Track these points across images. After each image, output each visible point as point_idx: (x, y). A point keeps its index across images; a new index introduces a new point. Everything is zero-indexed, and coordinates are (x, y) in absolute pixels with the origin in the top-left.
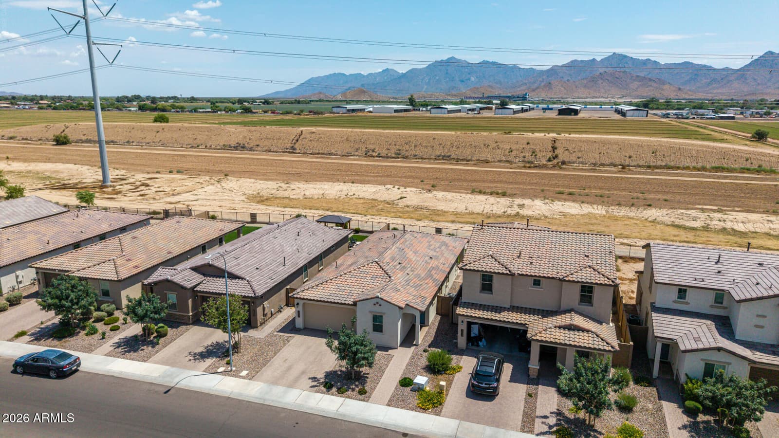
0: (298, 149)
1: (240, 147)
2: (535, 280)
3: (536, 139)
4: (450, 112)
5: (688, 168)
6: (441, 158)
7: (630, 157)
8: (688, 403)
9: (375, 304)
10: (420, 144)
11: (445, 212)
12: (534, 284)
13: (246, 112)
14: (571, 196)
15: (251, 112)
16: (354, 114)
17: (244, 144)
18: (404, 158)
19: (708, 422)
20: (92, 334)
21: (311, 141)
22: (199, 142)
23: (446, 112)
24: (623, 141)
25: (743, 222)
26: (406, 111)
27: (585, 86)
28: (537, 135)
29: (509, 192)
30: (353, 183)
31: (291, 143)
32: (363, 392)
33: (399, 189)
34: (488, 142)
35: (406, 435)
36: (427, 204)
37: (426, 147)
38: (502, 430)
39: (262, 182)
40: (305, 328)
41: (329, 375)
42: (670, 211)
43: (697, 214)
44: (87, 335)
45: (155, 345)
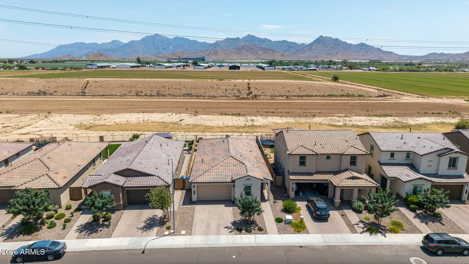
0: (87, 93)
1: (40, 93)
2: (327, 156)
3: (238, 83)
4: (166, 67)
5: (316, 96)
6: (186, 95)
7: (288, 91)
8: (411, 206)
9: (247, 180)
10: (172, 87)
11: (212, 127)
12: (327, 158)
13: (22, 69)
15: (26, 69)
16: (103, 69)
17: (44, 91)
18: (163, 96)
19: (421, 213)
20: (53, 227)
21: (96, 87)
23: (164, 67)
24: (284, 83)
25: (359, 121)
26: (138, 67)
27: (235, 53)
28: (238, 81)
29: (241, 114)
30: (143, 113)
31: (82, 89)
32: (260, 230)
33: (176, 115)
34: (212, 85)
35: (301, 247)
36: (199, 123)
37: (176, 89)
38: (344, 235)
39: (80, 116)
40: (198, 201)
41: (234, 223)
42: (325, 118)
43: (338, 119)
44: (49, 228)
45: (108, 227)
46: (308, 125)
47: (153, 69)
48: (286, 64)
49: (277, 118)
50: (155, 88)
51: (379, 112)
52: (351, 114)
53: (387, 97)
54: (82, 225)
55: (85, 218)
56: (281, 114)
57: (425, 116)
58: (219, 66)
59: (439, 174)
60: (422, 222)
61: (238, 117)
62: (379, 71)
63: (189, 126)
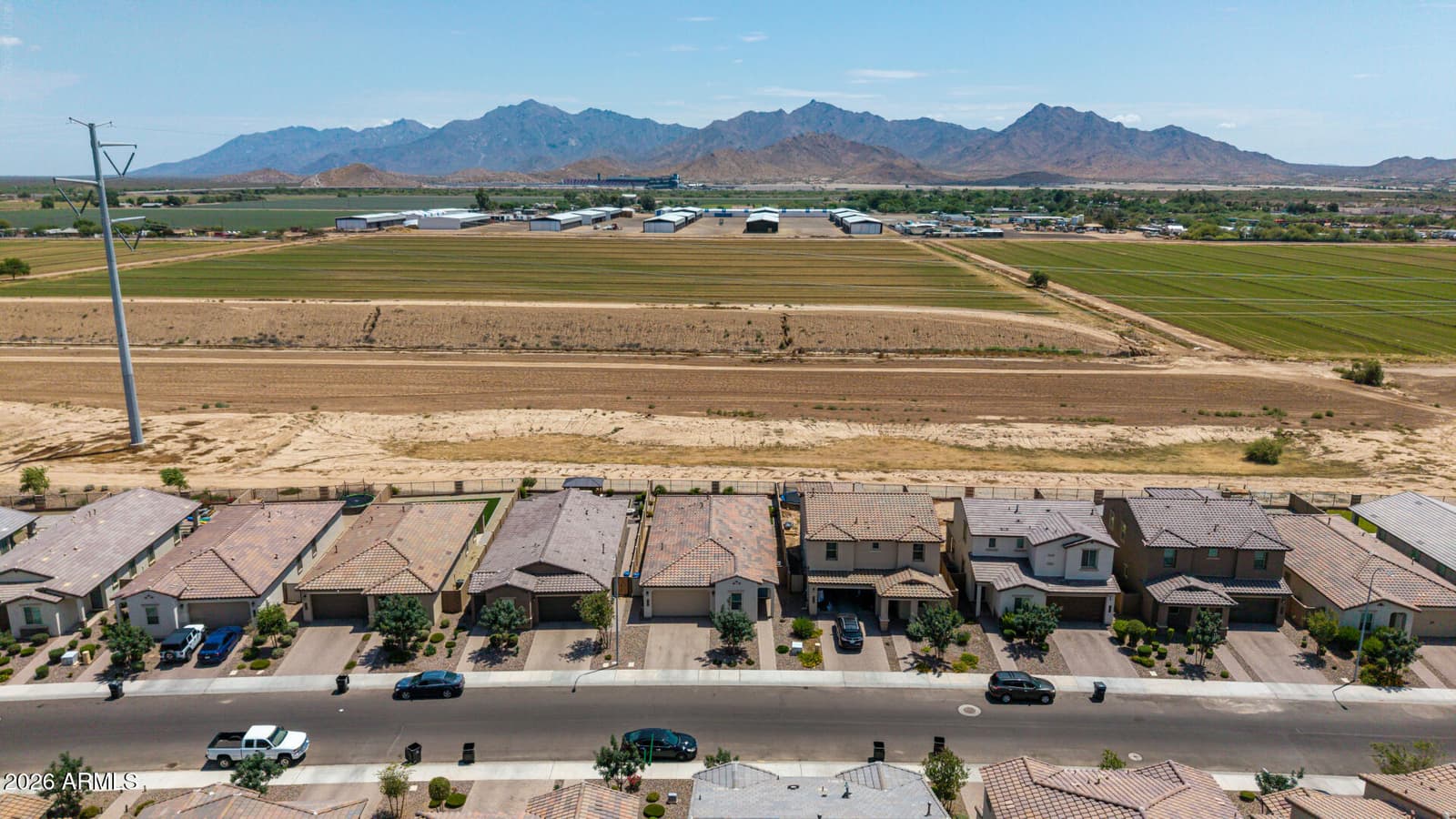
0: (378, 340)
1: (267, 341)
2: (874, 544)
3: (759, 315)
4: (565, 226)
5: (957, 352)
6: (626, 348)
7: (886, 339)
9: (734, 584)
10: (589, 326)
11: (687, 448)
12: (874, 547)
13: (159, 235)
14: (833, 413)
15: (171, 234)
17: (273, 336)
18: (568, 350)
19: (1021, 643)
20: (434, 653)
21: (398, 325)
22: (181, 336)
24: (876, 315)
25: (1028, 437)
26: (481, 222)
27: (771, 161)
28: (758, 307)
29: (756, 410)
30: (529, 408)
31: (364, 331)
32: (750, 663)
33: (604, 414)
34: (691, 321)
35: (806, 688)
36: (657, 438)
37: (599, 331)
38: (877, 673)
39: (385, 417)
40: (653, 617)
41: (711, 653)
42: (951, 426)
43: (981, 428)
44: (427, 655)
45: (515, 655)
46: (907, 446)
47: (525, 233)
48: (920, 208)
49: (837, 424)
50: (548, 329)
51: (1090, 409)
52: (1018, 414)
53: (1139, 359)
54: (475, 652)
55: (477, 642)
56: (850, 415)
57: (1193, 424)
58: (717, 215)
59: (1066, 577)
60: (1011, 655)
61: (746, 423)
62: (1191, 239)
63: (634, 447)
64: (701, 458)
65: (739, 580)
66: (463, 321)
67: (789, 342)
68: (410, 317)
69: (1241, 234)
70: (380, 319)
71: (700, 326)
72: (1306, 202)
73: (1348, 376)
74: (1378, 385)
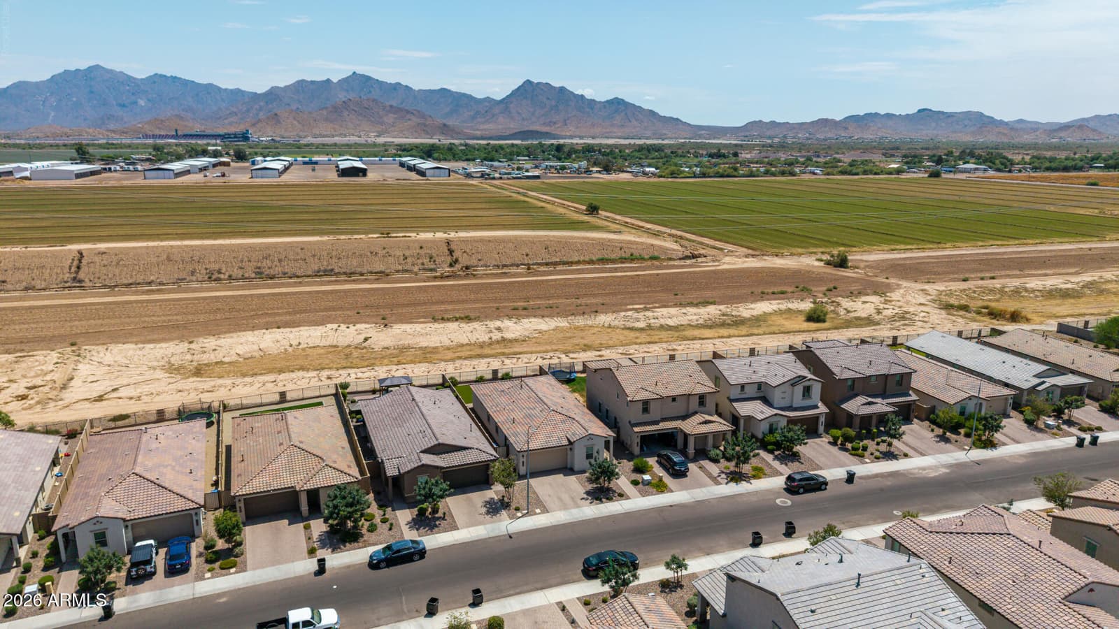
0: (87, 280)
2: (673, 399)
3: (426, 240)
4: (178, 175)
5: (578, 262)
7: (527, 255)
8: (769, 447)
10: (286, 257)
14: (528, 311)
18: (271, 278)
19: (780, 454)
21: (105, 266)
23: (173, 175)
24: (516, 237)
25: (669, 317)
26: (92, 173)
27: (327, 120)
29: (472, 315)
30: (279, 328)
31: (70, 273)
32: (621, 495)
33: (348, 328)
35: (671, 506)
37: (296, 260)
38: (709, 488)
39: (151, 346)
41: (588, 493)
42: (615, 315)
43: (636, 315)
44: (371, 531)
45: (443, 519)
46: (593, 332)
47: (141, 180)
48: (464, 158)
49: (536, 320)
50: (250, 261)
51: (694, 296)
52: (652, 303)
53: (700, 260)
54: (410, 522)
55: (405, 515)
56: (539, 312)
57: (763, 300)
58: (305, 163)
59: (794, 406)
60: (782, 464)
61: (469, 325)
62: (664, 177)
63: (390, 351)
64: (450, 355)
65: (592, 437)
66: (169, 259)
67: (456, 261)
68: (115, 259)
69: (694, 173)
70: (84, 261)
71: (382, 252)
72: (719, 150)
73: (828, 263)
74: (847, 267)
